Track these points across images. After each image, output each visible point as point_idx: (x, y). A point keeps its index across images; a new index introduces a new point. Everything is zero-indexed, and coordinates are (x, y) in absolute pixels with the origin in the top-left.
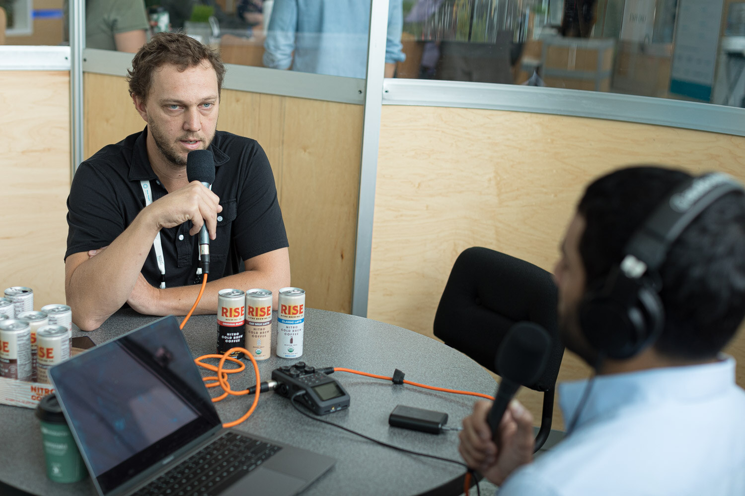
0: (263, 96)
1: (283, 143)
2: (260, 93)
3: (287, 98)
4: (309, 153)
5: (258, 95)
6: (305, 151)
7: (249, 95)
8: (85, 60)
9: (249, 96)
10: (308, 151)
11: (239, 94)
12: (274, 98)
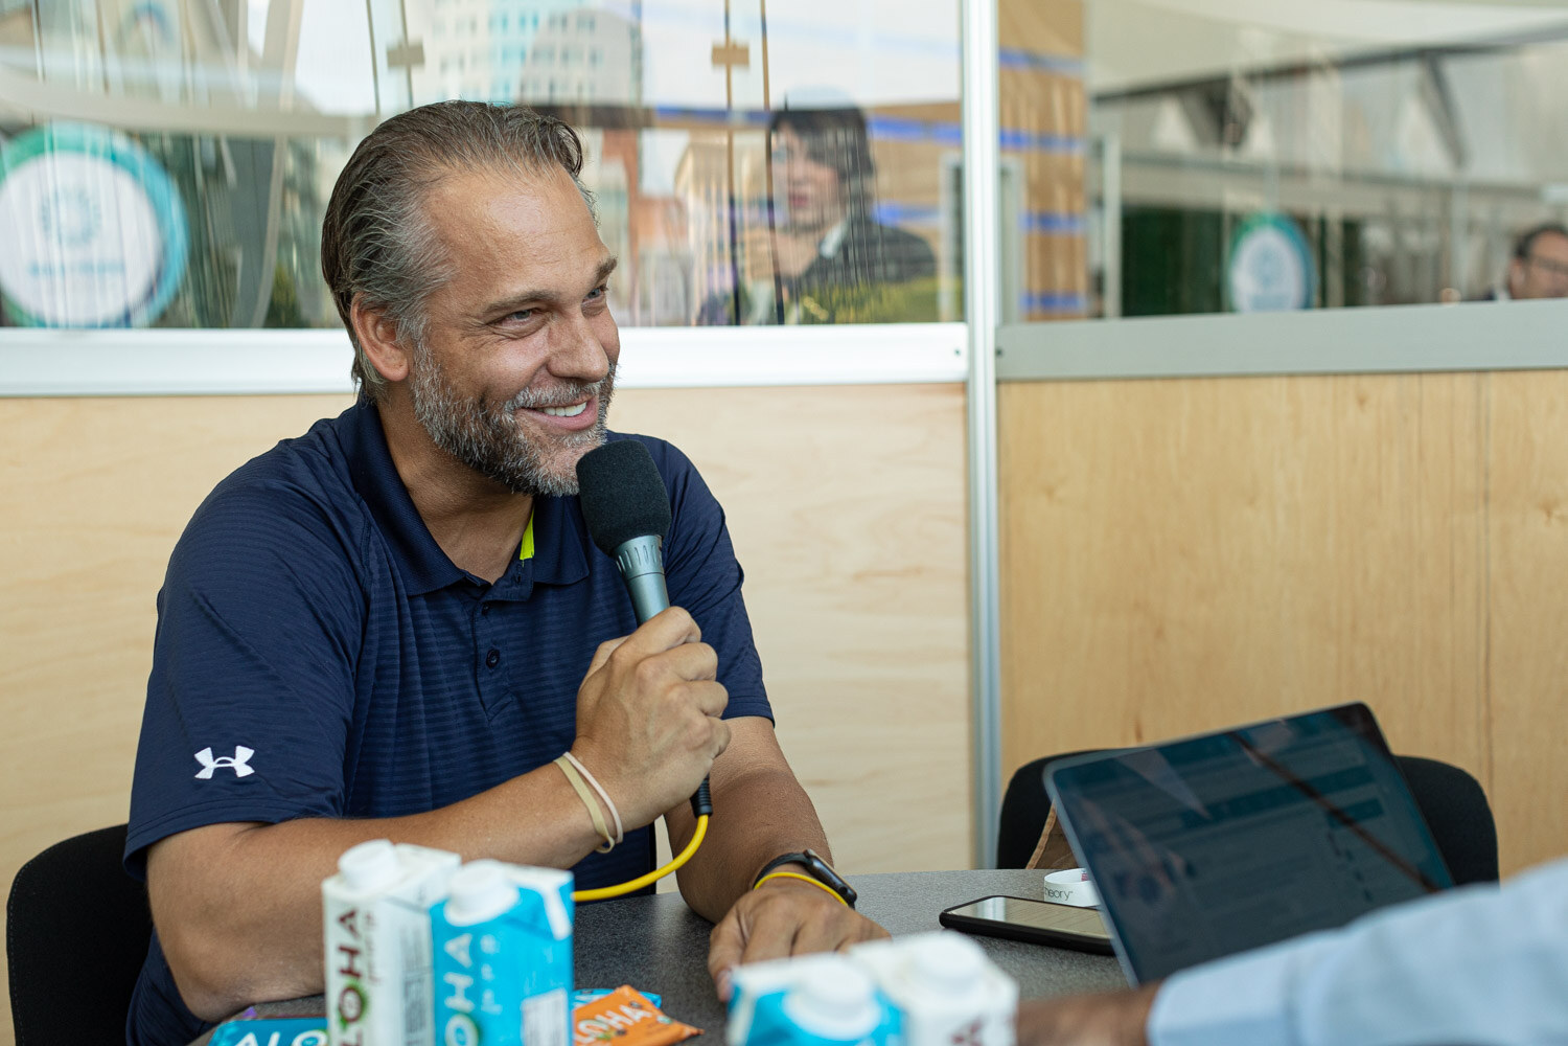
0: (1426, 379)
1: (1487, 498)
2: (1420, 373)
3: (1493, 377)
4: (1562, 519)
5: (1415, 379)
6: (1549, 513)
7: (1392, 382)
8: (999, 353)
9: (1392, 384)
10: (1557, 512)
11: (1366, 382)
12: (1458, 379)
